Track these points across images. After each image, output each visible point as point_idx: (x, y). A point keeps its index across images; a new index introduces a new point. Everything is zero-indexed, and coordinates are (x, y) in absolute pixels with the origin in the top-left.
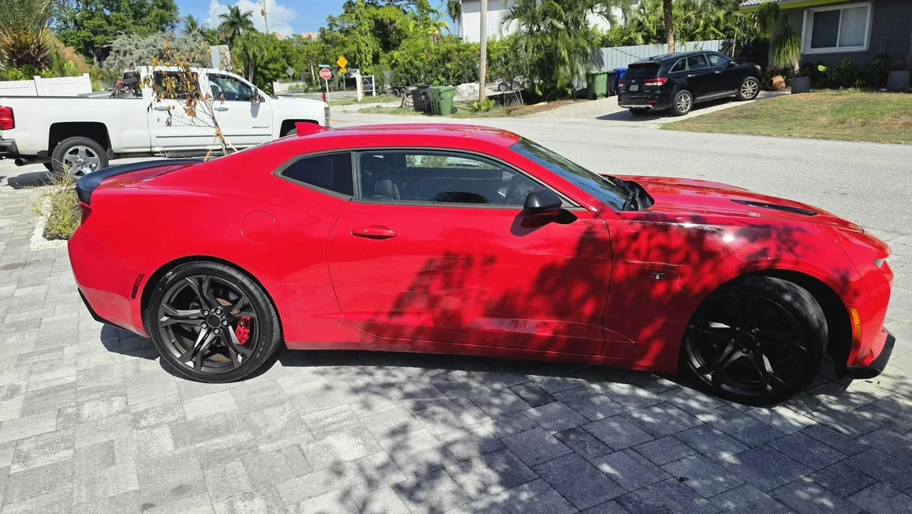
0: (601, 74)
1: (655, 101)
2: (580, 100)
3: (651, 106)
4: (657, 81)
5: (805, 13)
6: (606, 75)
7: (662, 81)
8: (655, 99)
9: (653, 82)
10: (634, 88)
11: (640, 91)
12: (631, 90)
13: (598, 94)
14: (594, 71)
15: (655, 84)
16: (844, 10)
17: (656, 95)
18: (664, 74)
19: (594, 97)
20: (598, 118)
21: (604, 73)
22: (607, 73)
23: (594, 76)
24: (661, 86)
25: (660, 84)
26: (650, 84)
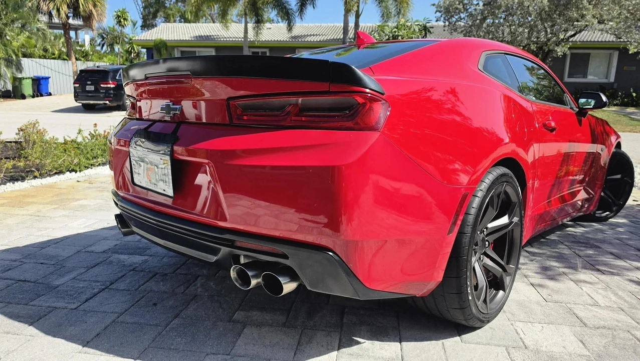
0: (26, 78)
1: (111, 99)
2: (8, 99)
3: (107, 102)
4: (110, 84)
5: (176, 50)
6: (31, 80)
7: (113, 84)
8: (111, 97)
9: (107, 84)
10: (90, 88)
11: (97, 90)
12: (87, 89)
13: (26, 94)
14: (20, 76)
15: (109, 86)
16: (198, 51)
17: (111, 94)
18: (114, 78)
19: (23, 97)
20: (53, 112)
21: (29, 78)
22: (31, 78)
23: (21, 79)
24: (113, 87)
25: (112, 86)
26: (105, 86)
